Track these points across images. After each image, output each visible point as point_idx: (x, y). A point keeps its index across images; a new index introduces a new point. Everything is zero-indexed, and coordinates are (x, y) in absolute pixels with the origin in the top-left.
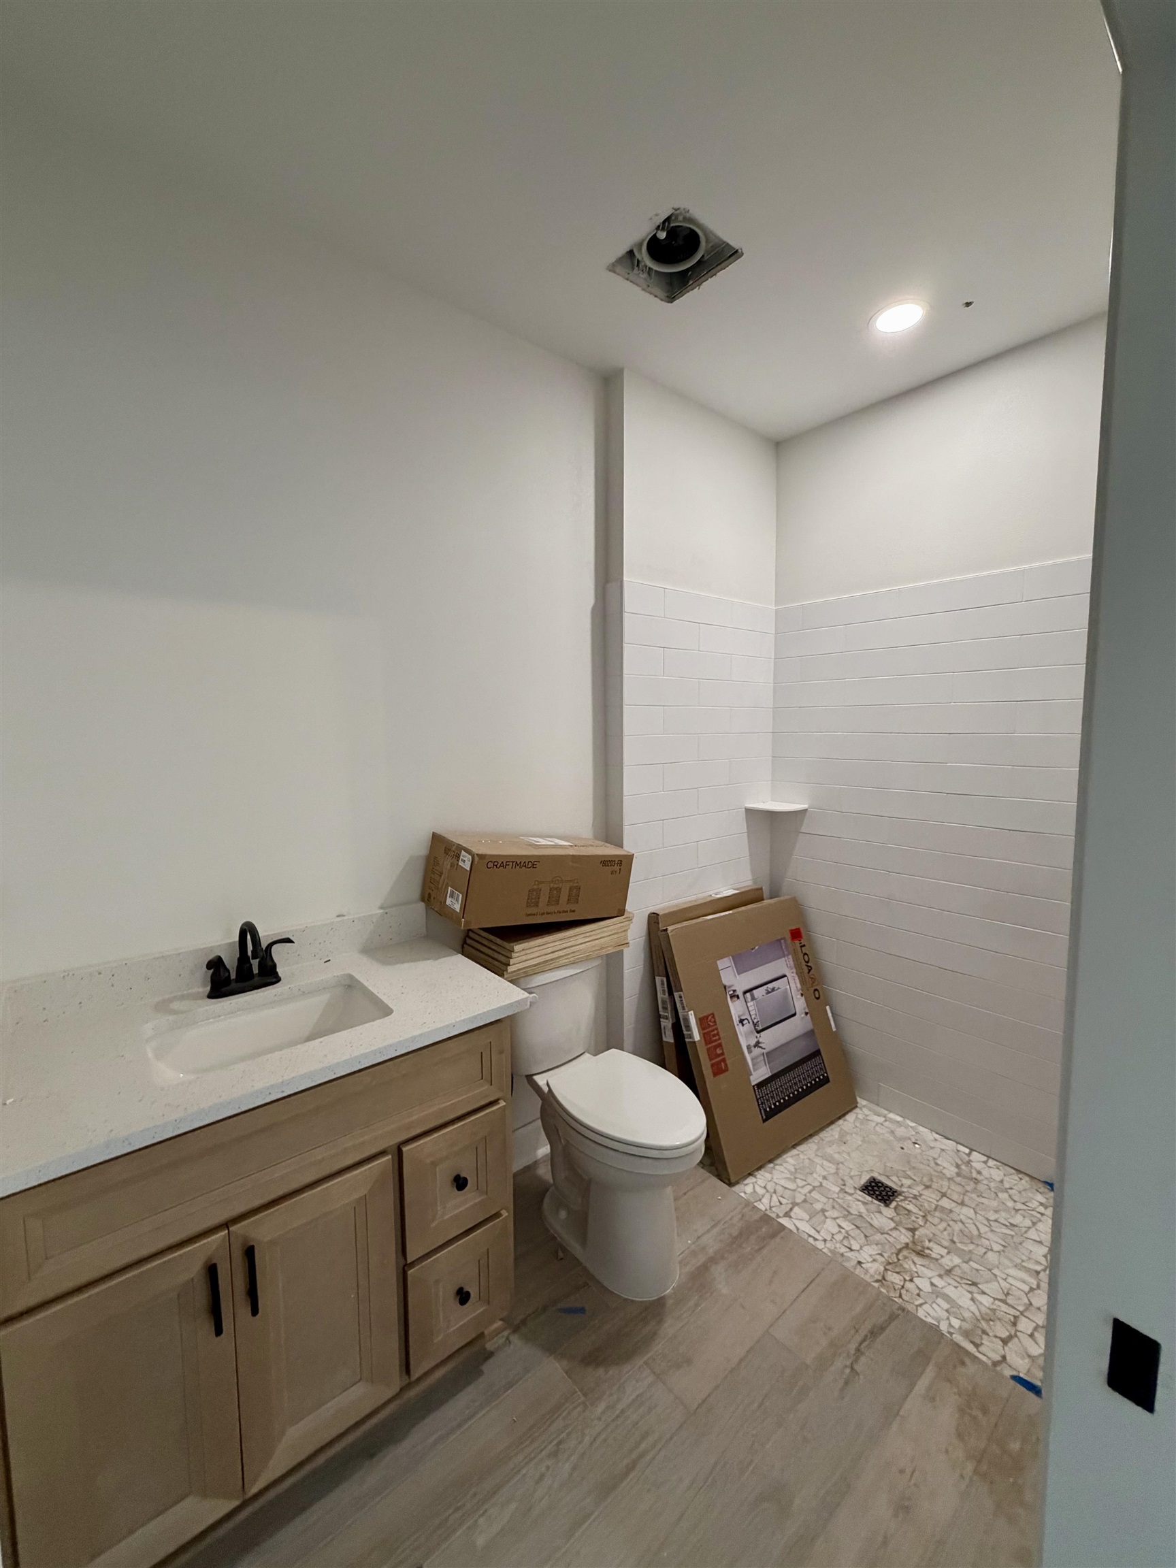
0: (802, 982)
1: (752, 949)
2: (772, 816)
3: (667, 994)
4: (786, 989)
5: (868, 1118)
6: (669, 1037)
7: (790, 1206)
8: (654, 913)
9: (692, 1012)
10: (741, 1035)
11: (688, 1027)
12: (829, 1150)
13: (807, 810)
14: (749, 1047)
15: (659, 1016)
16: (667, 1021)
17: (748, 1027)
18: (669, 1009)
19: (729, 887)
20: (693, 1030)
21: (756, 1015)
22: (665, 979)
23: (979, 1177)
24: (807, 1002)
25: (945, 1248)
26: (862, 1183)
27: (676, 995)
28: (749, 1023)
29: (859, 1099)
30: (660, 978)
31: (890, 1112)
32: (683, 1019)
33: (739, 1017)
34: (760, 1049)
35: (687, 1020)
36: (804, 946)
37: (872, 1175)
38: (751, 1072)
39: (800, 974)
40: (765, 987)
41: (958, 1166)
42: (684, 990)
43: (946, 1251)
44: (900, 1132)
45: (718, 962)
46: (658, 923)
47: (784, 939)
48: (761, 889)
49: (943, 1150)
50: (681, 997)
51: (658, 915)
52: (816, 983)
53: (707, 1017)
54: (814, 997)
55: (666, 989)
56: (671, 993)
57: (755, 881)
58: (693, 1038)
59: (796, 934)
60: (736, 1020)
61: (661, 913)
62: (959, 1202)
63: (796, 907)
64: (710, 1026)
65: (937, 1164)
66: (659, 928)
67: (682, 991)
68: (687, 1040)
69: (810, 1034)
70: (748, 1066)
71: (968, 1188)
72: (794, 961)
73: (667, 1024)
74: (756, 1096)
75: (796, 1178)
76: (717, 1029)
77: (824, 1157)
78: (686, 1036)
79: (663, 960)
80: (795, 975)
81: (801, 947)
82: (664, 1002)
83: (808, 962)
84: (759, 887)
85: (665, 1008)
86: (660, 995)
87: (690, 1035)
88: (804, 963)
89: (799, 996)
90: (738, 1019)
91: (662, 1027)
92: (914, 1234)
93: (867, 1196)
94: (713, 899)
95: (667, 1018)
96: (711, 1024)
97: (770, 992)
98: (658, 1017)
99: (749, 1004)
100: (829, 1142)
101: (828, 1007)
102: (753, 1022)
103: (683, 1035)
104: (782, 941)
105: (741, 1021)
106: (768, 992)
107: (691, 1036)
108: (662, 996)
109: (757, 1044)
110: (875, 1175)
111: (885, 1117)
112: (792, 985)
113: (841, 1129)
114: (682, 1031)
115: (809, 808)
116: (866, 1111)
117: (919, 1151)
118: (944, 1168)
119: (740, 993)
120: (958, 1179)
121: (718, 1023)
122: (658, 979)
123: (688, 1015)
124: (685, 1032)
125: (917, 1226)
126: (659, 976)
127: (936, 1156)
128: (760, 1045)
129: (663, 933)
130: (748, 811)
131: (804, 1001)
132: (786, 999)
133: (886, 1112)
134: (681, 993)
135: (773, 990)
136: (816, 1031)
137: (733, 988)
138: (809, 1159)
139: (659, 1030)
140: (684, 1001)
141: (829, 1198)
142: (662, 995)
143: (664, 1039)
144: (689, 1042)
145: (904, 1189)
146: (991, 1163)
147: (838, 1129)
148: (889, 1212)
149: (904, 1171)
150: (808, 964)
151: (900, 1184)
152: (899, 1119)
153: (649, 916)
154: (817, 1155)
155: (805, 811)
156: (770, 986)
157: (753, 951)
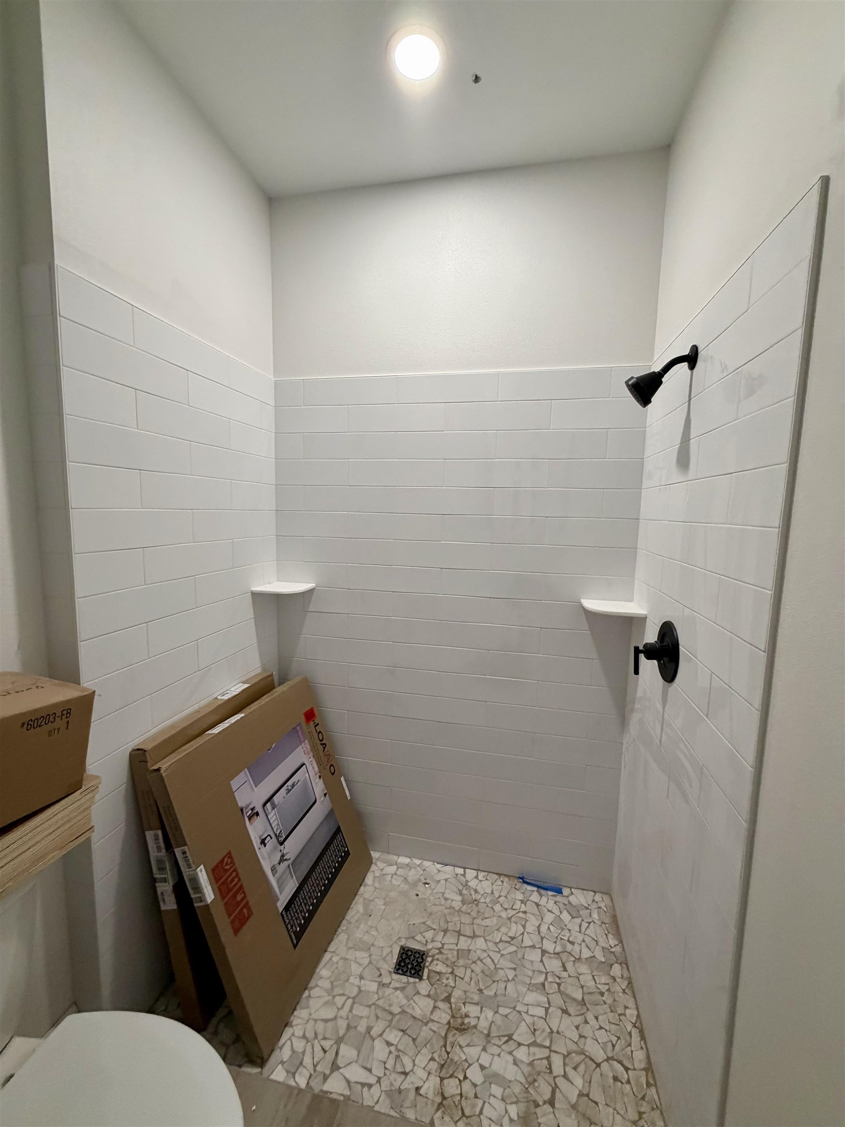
0: (319, 764)
1: (269, 750)
2: (278, 598)
3: (164, 851)
4: (305, 779)
5: (384, 872)
6: (169, 904)
7: (335, 1046)
8: (138, 750)
9: (202, 867)
10: (264, 858)
11: (198, 889)
12: (358, 934)
13: (314, 588)
14: (273, 869)
15: (155, 880)
16: (166, 884)
17: (271, 843)
18: (168, 868)
19: (237, 682)
20: (205, 891)
21: (278, 824)
22: (160, 833)
23: (478, 897)
24: (325, 784)
25: (477, 1004)
26: (395, 961)
27: (178, 851)
28: (271, 838)
29: (372, 852)
30: (152, 832)
31: (399, 856)
32: (190, 880)
33: (260, 837)
34: (285, 862)
35: (195, 880)
36: (318, 724)
37: (401, 944)
38: (277, 896)
39: (317, 757)
40: (285, 787)
41: (461, 894)
42: (188, 843)
43: (479, 1008)
44: (412, 875)
45: (231, 782)
46: (146, 762)
47: (299, 724)
48: (272, 675)
49: (446, 880)
50: (184, 853)
51: (145, 751)
52: (331, 758)
53: (222, 861)
54: (330, 773)
55: (162, 845)
56: (169, 847)
57: (264, 669)
58: (205, 900)
59: (310, 715)
60: (256, 842)
61: (148, 747)
62: (472, 935)
63: (308, 687)
64: (226, 871)
65: (446, 899)
66: (148, 770)
67: (185, 844)
68: (196, 905)
69: (331, 814)
70: (275, 892)
71: (474, 914)
72: (310, 745)
73: (165, 889)
74: (285, 922)
75: (334, 997)
76: (235, 870)
77: (355, 948)
78: (194, 901)
79: (155, 809)
80: (312, 759)
81: (315, 726)
82: (160, 862)
83: (322, 741)
84: (269, 673)
85: (162, 869)
86: (154, 854)
87: (200, 897)
88: (319, 742)
89: (318, 780)
90: (259, 841)
91: (159, 893)
92: (450, 1003)
93: (402, 977)
94: (220, 703)
95: (165, 880)
96: (227, 867)
97: (291, 790)
98: (151, 883)
99: (270, 817)
100: (357, 921)
101: (342, 779)
102: (276, 835)
103: (191, 899)
104: (298, 728)
105: (263, 842)
106: (289, 791)
107: (201, 899)
108: (156, 854)
109: (282, 859)
110: (403, 942)
111: (396, 864)
112: (311, 772)
113: (365, 899)
114: (189, 895)
115: (316, 586)
116: (381, 865)
117: (429, 891)
118: (452, 900)
119: (259, 808)
120: (464, 908)
121: (236, 861)
122: (149, 835)
123: (197, 874)
124: (193, 896)
125: (449, 989)
126: (151, 829)
127: (443, 890)
128: (284, 858)
129: (155, 774)
130: (256, 596)
131: (323, 783)
132: (307, 789)
133: (395, 858)
134: (186, 848)
135: (293, 786)
136: (334, 809)
137: (251, 807)
138: (342, 958)
139: (154, 900)
140: (189, 857)
141: (369, 1006)
142: (156, 852)
143: (163, 907)
144: (199, 907)
145: (430, 946)
146: (481, 875)
147: (361, 900)
148: (424, 986)
149: (424, 923)
150: (323, 742)
151: (424, 941)
152: (407, 860)
153: (130, 754)
154: (349, 948)
155: (311, 591)
156: (290, 783)
157: (270, 752)
